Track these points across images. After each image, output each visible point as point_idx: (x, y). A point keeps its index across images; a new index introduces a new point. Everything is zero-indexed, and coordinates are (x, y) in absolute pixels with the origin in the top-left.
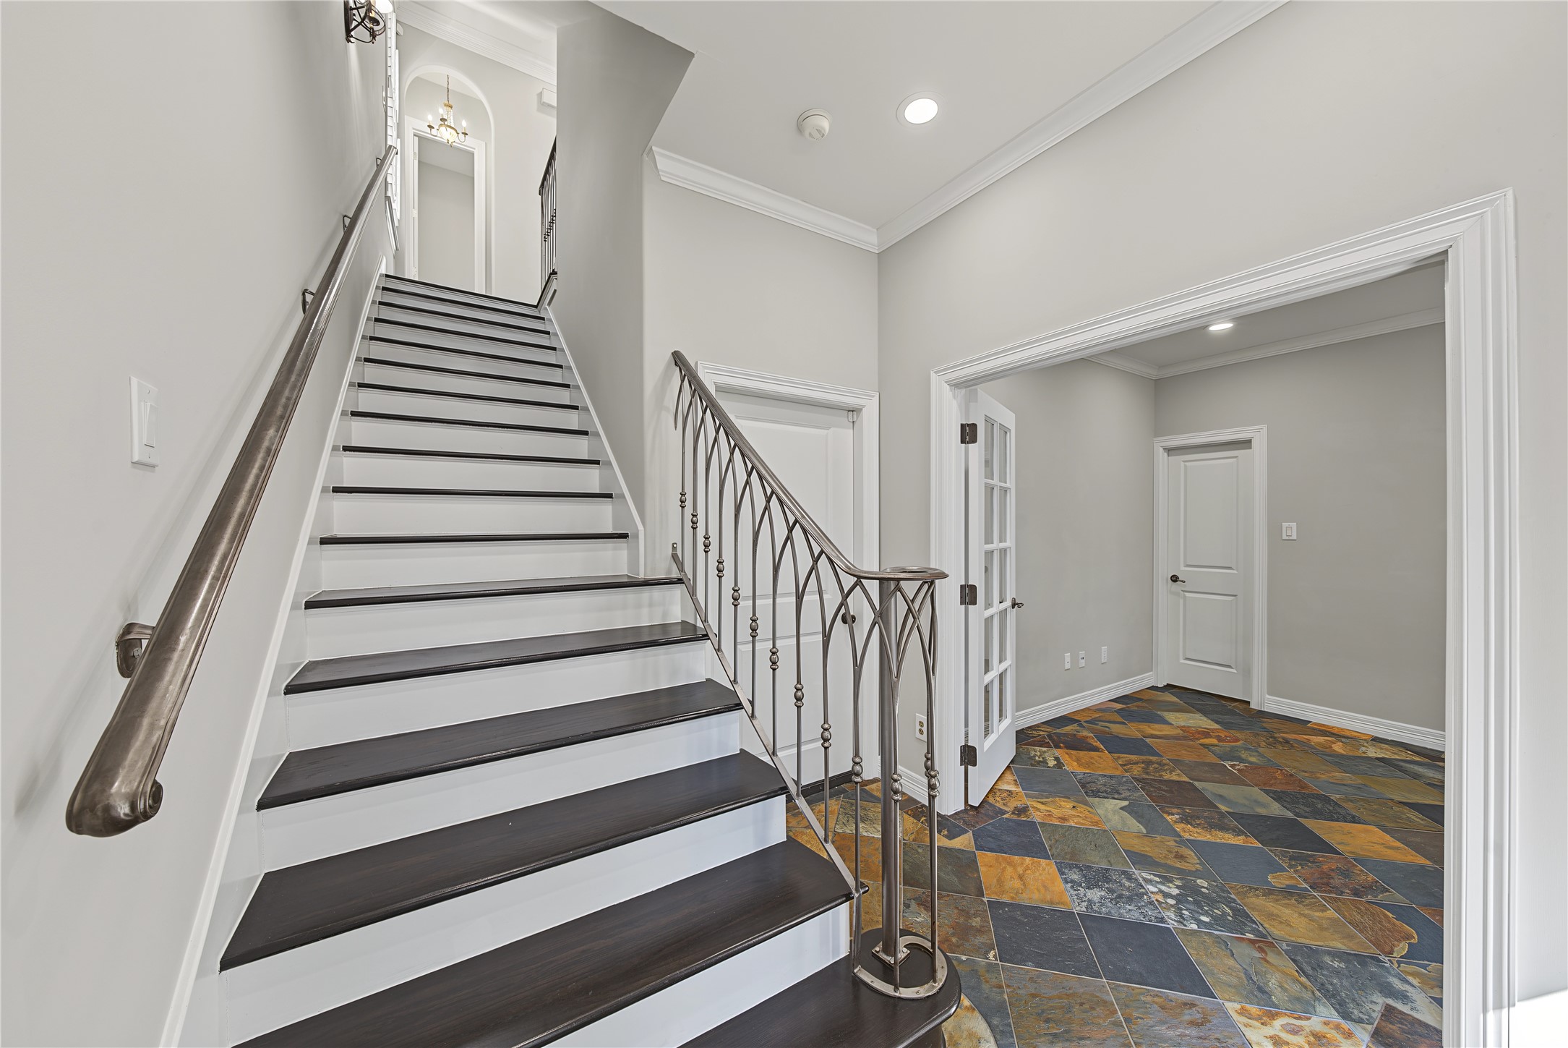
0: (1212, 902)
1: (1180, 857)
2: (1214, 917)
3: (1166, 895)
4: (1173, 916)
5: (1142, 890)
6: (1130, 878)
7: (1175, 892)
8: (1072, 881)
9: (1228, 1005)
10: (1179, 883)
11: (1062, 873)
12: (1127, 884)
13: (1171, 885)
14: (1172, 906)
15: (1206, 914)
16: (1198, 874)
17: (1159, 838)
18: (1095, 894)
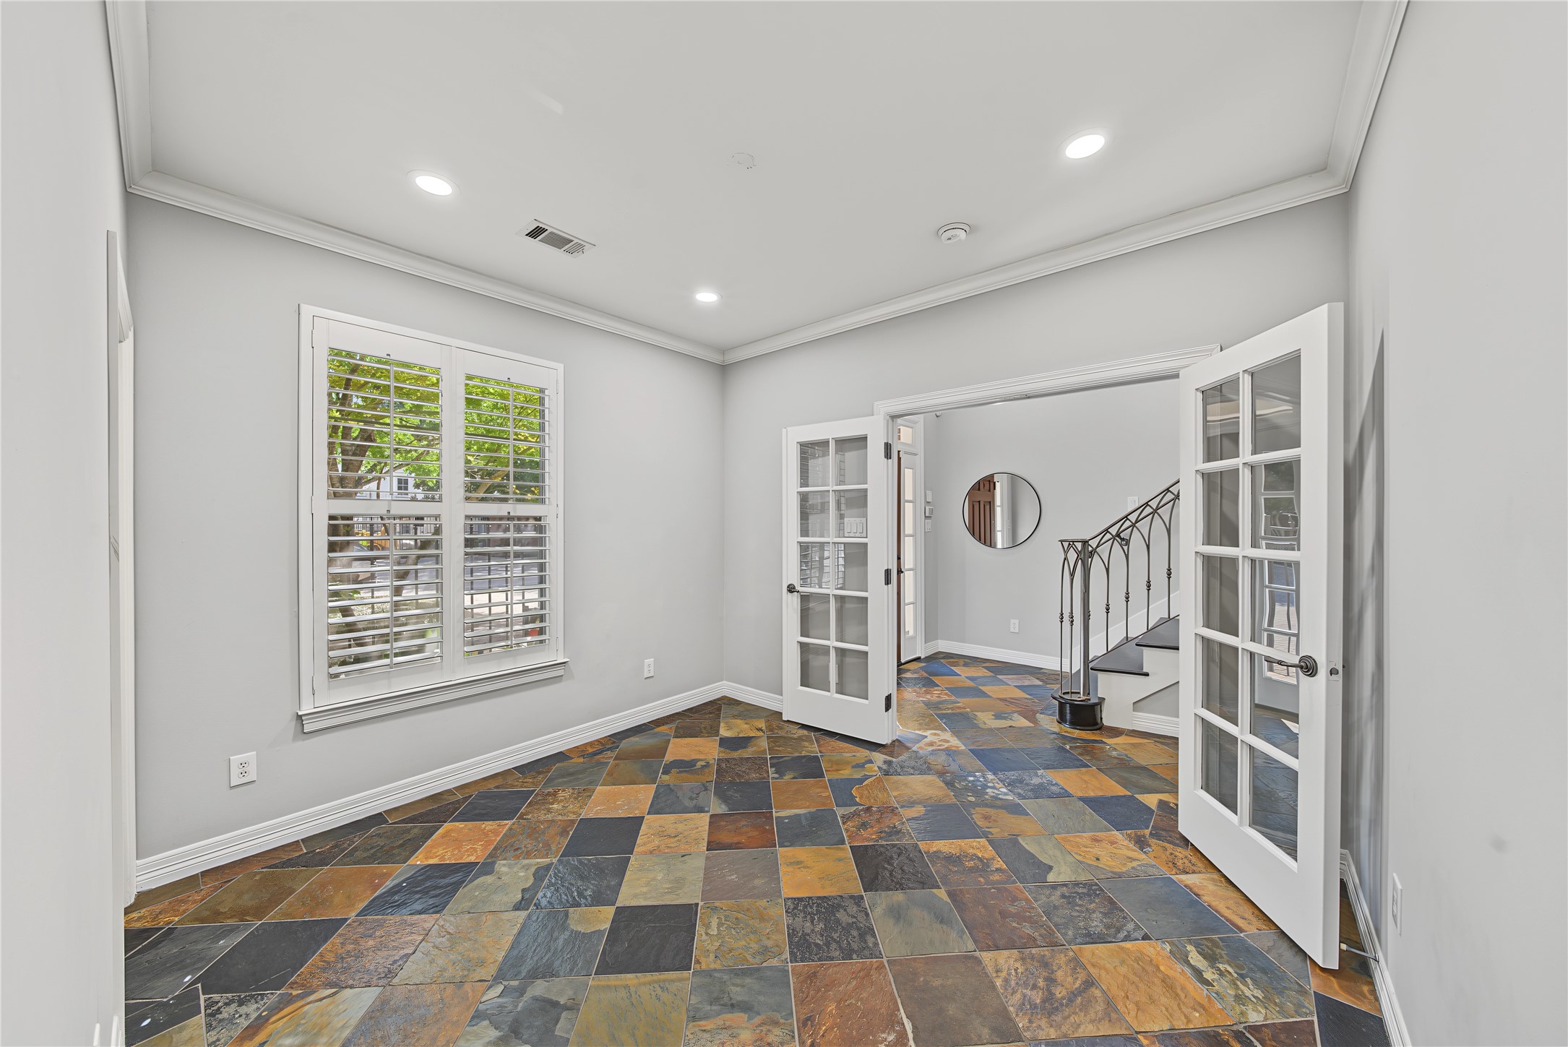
0: (966, 789)
1: (986, 818)
2: (966, 780)
3: (994, 788)
4: (988, 776)
5: (1009, 788)
6: (1019, 795)
7: (988, 790)
8: (1053, 785)
9: (964, 748)
10: (987, 797)
11: (1063, 788)
12: (1020, 791)
13: (993, 794)
14: (989, 782)
15: (970, 782)
16: (974, 805)
17: (1006, 834)
18: (1036, 781)
